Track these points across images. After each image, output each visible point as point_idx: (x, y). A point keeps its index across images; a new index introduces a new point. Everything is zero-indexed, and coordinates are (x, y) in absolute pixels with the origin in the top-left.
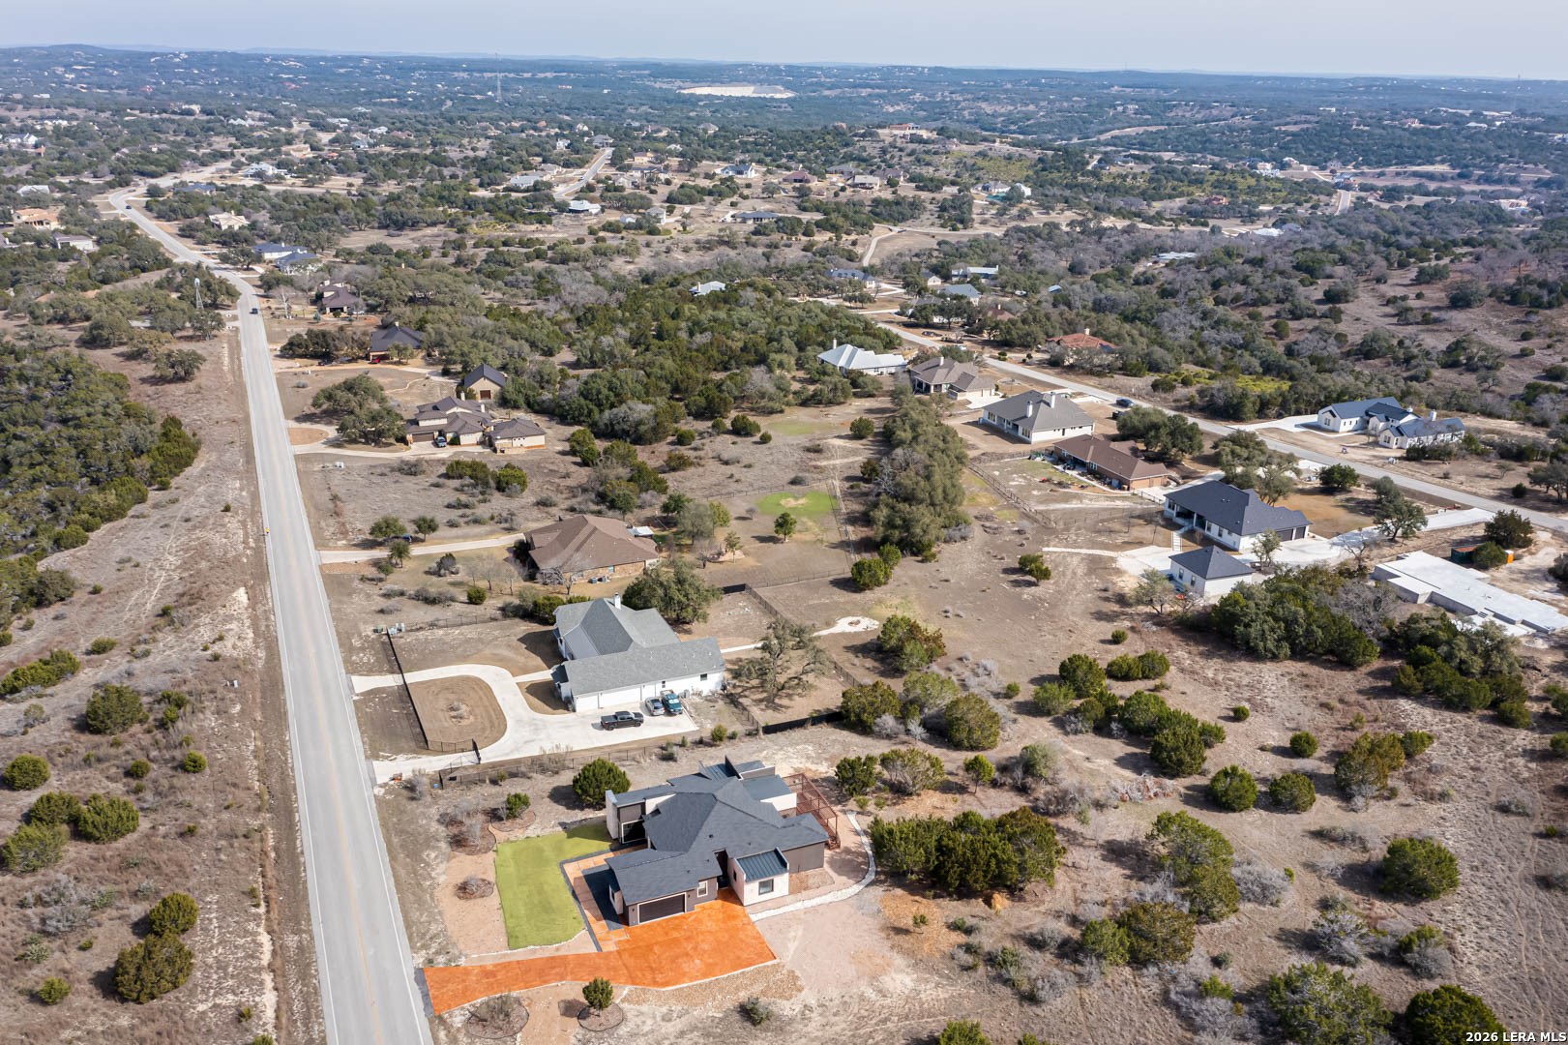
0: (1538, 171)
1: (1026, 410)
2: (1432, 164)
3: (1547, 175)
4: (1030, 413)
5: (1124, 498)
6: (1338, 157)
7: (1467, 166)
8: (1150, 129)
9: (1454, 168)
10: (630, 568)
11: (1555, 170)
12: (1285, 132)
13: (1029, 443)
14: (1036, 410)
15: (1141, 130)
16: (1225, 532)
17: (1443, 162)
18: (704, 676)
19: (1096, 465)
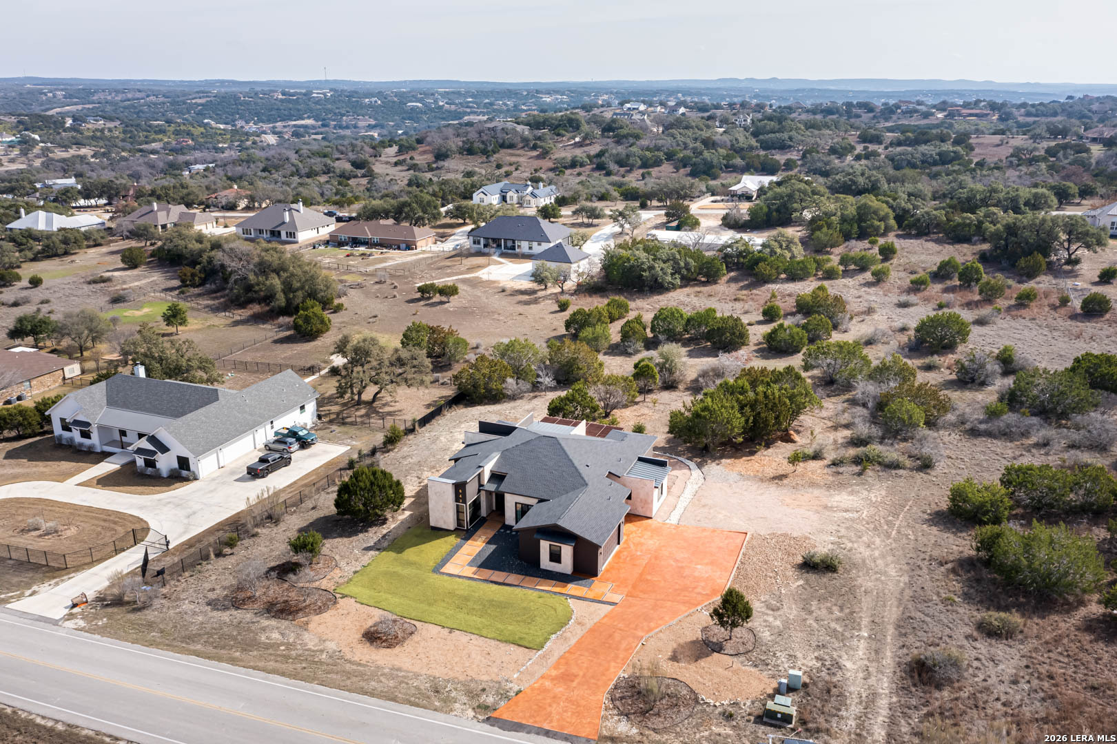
0: (366, 120)
1: (283, 217)
2: (303, 119)
3: (373, 122)
4: (287, 219)
5: (416, 254)
6: (240, 118)
7: (324, 120)
8: (87, 106)
9: (317, 121)
10: (47, 379)
11: (376, 119)
12: (196, 103)
13: (297, 242)
14: (291, 216)
15: (80, 107)
16: (535, 244)
17: (309, 118)
18: (302, 408)
19: (376, 239)
